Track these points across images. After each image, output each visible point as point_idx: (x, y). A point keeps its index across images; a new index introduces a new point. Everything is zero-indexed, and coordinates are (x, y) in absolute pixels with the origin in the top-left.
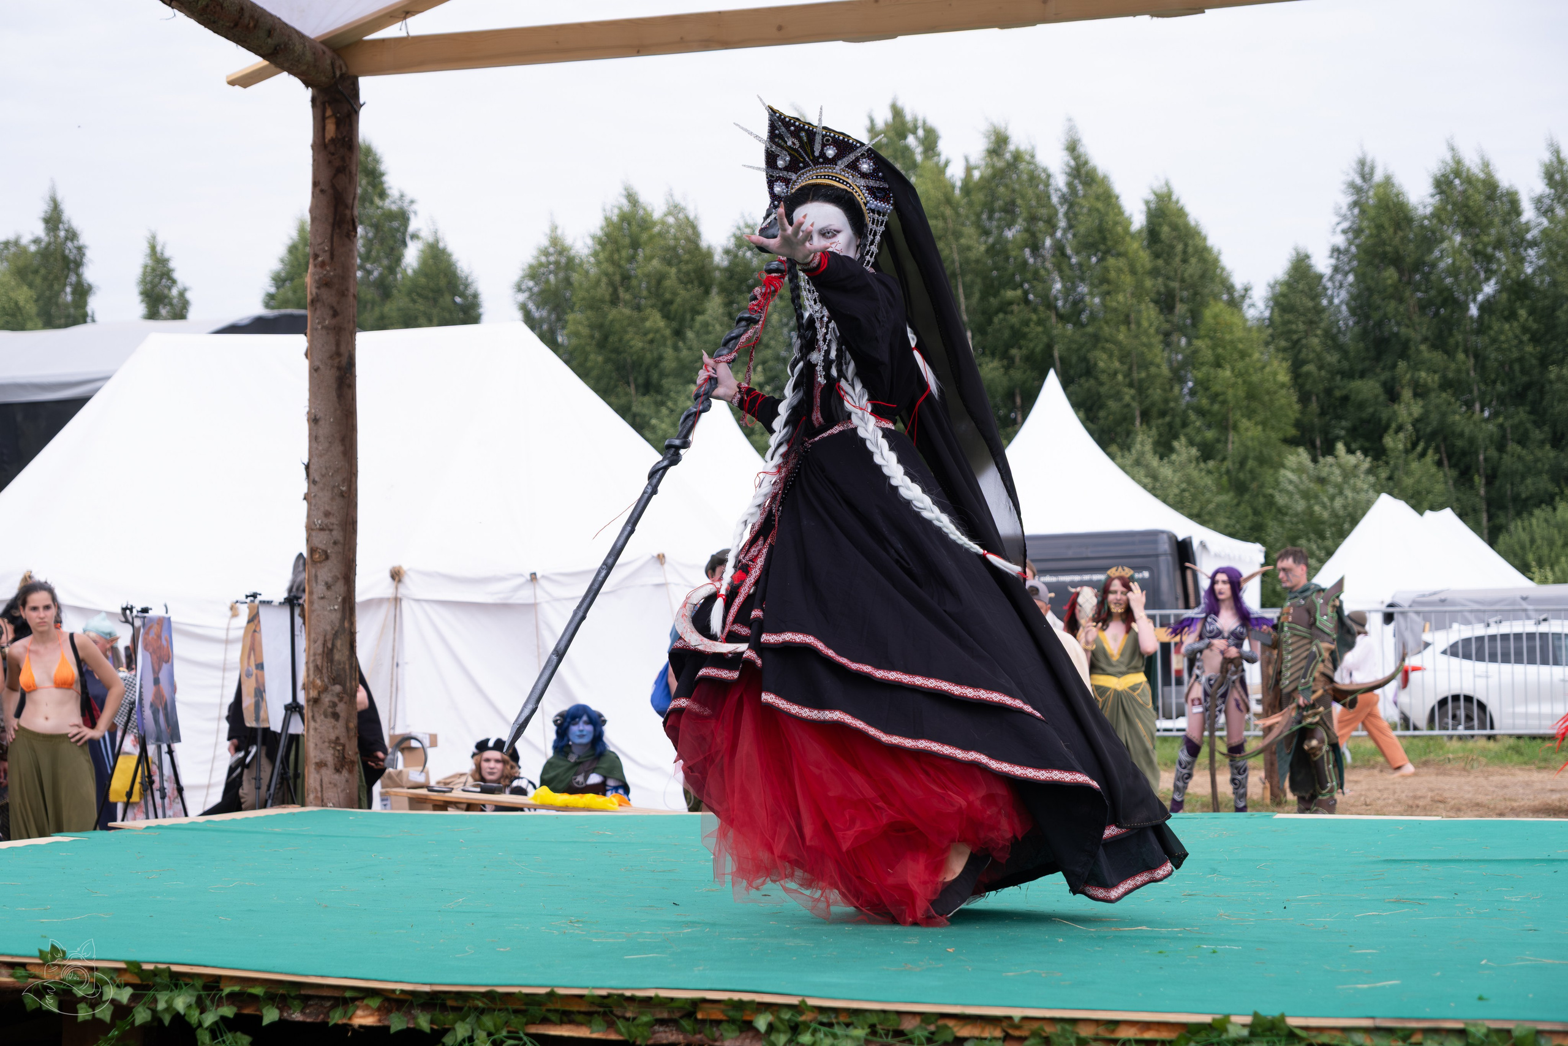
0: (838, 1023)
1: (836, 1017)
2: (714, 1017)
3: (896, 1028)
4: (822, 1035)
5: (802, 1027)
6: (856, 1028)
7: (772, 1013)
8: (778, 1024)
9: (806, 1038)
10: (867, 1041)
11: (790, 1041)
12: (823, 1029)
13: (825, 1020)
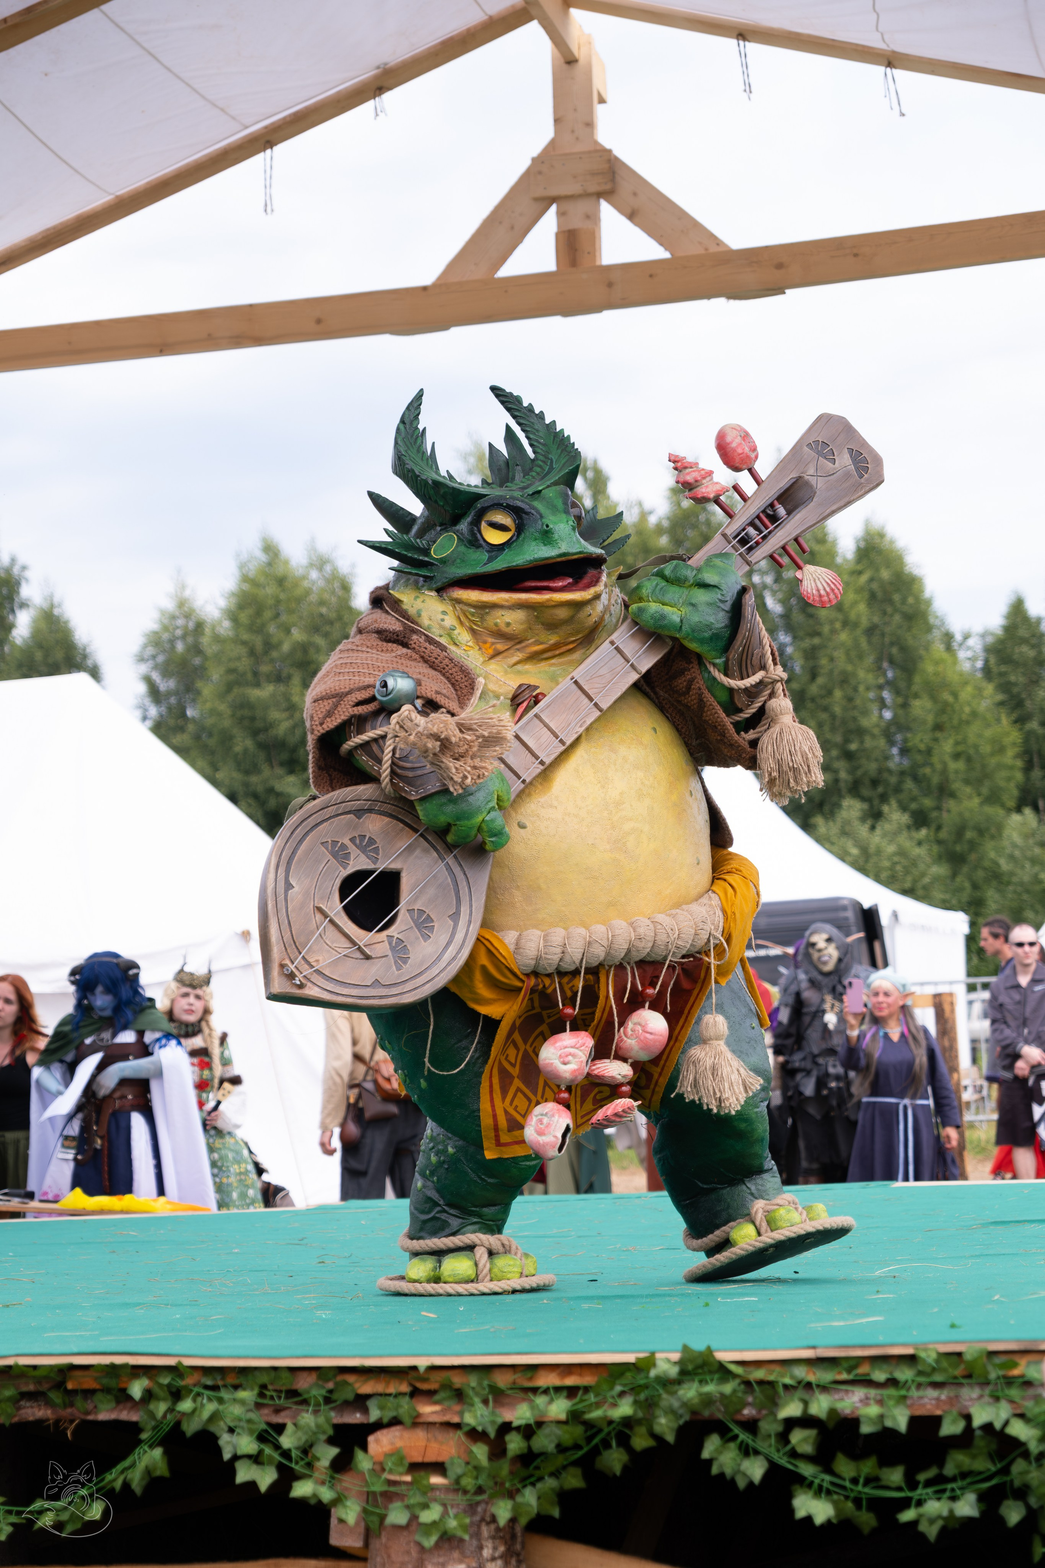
0: (225, 1386)
1: (223, 1379)
2: (86, 1386)
3: (289, 1387)
4: (205, 1401)
5: (183, 1392)
6: (244, 1389)
7: (150, 1378)
8: (156, 1390)
9: (186, 1405)
10: (258, 1406)
11: (171, 1410)
12: (207, 1392)
13: (209, 1382)
